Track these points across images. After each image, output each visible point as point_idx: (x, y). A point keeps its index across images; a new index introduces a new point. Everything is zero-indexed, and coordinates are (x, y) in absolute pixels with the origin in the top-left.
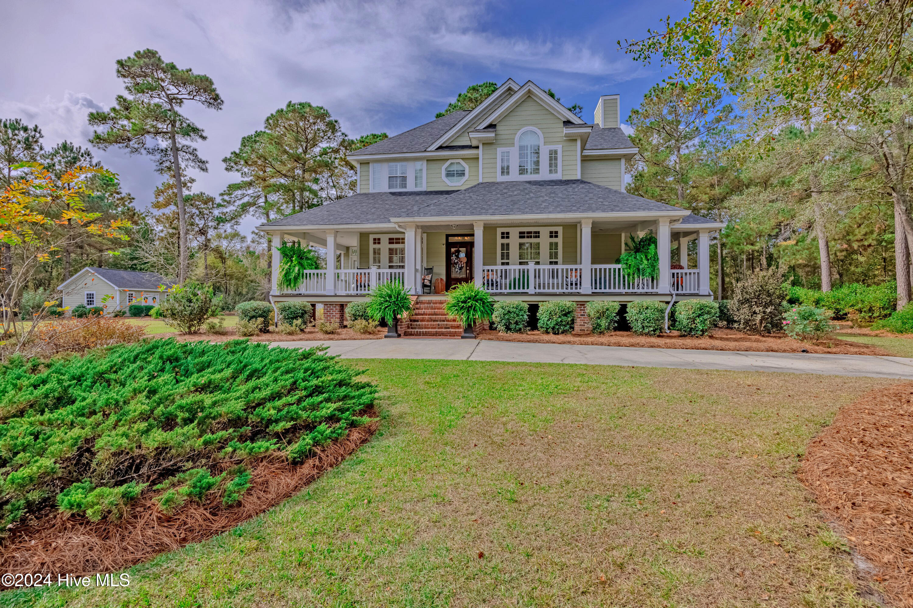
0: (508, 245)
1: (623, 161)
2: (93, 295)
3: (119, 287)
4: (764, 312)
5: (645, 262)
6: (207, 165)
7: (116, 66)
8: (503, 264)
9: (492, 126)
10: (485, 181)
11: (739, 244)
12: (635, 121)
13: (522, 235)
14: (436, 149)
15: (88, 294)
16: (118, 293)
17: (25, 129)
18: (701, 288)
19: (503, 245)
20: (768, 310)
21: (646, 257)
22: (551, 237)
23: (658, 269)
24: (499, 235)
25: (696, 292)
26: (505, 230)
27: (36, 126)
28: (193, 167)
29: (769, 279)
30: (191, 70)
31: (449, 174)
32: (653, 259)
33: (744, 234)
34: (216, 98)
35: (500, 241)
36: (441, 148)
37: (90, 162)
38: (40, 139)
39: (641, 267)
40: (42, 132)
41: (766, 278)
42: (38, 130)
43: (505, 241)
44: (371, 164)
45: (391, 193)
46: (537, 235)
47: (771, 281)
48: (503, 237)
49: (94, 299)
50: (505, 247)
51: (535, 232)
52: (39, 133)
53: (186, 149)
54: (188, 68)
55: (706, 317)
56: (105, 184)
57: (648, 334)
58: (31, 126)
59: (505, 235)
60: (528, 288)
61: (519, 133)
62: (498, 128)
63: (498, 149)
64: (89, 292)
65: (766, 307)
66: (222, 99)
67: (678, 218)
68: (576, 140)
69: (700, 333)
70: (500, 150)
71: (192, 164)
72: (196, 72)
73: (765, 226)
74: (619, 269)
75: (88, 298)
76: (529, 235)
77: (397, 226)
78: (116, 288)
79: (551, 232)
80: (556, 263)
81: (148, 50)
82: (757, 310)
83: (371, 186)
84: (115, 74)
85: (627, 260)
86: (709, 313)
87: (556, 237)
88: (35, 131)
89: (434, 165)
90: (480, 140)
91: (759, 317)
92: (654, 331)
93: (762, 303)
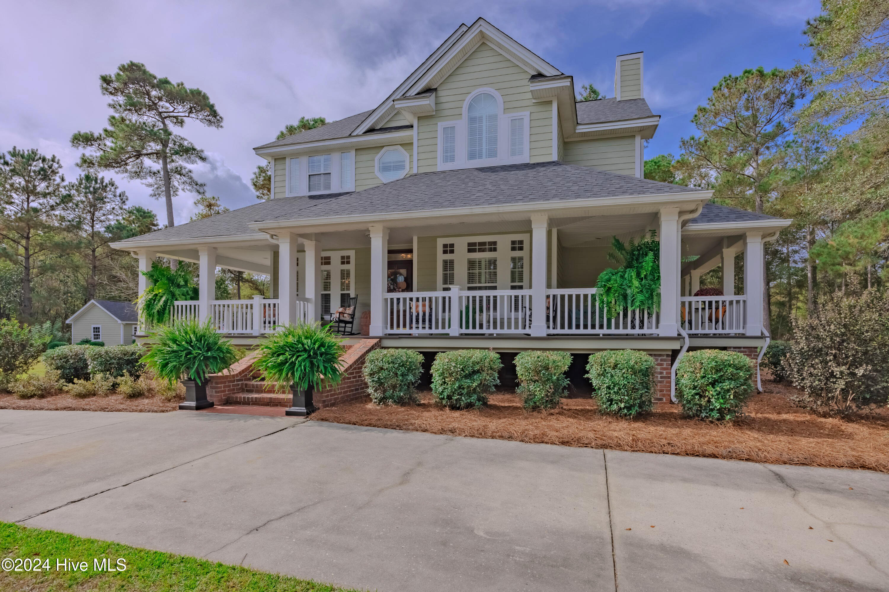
0: (452, 262)
1: (638, 139)
2: (99, 328)
3: (122, 320)
4: (853, 374)
5: (636, 283)
6: (205, 188)
7: (99, 82)
8: (445, 289)
9: (428, 90)
10: (422, 170)
11: (834, 265)
12: (702, 120)
13: (472, 248)
14: (365, 133)
15: (94, 328)
16: (122, 327)
17: (44, 160)
18: (748, 325)
19: (445, 262)
20: (860, 372)
21: (638, 274)
22: (513, 249)
23: (659, 295)
24: (440, 249)
25: (741, 331)
26: (448, 241)
27: (54, 156)
28: (189, 190)
29: (861, 311)
30: (182, 84)
31: (385, 168)
32: (650, 277)
33: (840, 252)
34: (214, 114)
35: (441, 257)
36: (371, 130)
37: (115, 192)
38: (59, 170)
39: (629, 291)
40: (61, 162)
41: (856, 311)
42: (56, 160)
43: (448, 257)
44: (288, 160)
45: (311, 197)
46: (493, 247)
47: (867, 315)
48: (445, 252)
49: (100, 333)
50: (448, 265)
51: (490, 243)
52: (58, 163)
53: (179, 171)
54: (179, 82)
55: (726, 385)
56: (141, 216)
57: (618, 415)
58: (49, 157)
59: (449, 249)
60: (449, 327)
61: (469, 99)
62: (441, 93)
63: (439, 124)
64: (96, 326)
65: (855, 364)
66: (221, 115)
67: (692, 207)
68: (550, 102)
69: (716, 415)
70: (441, 125)
71: (188, 188)
72: (189, 86)
73: (870, 241)
74: (593, 296)
75: (94, 332)
76: (481, 247)
77: (268, 237)
78: (119, 321)
79: (513, 242)
80: (521, 287)
81: (131, 62)
82: (837, 370)
83: (287, 189)
84: (99, 91)
85: (609, 280)
86: (733, 378)
87: (521, 249)
88: (53, 160)
89: (365, 157)
90: (412, 111)
91: (841, 384)
92: (629, 408)
93: (847, 357)
